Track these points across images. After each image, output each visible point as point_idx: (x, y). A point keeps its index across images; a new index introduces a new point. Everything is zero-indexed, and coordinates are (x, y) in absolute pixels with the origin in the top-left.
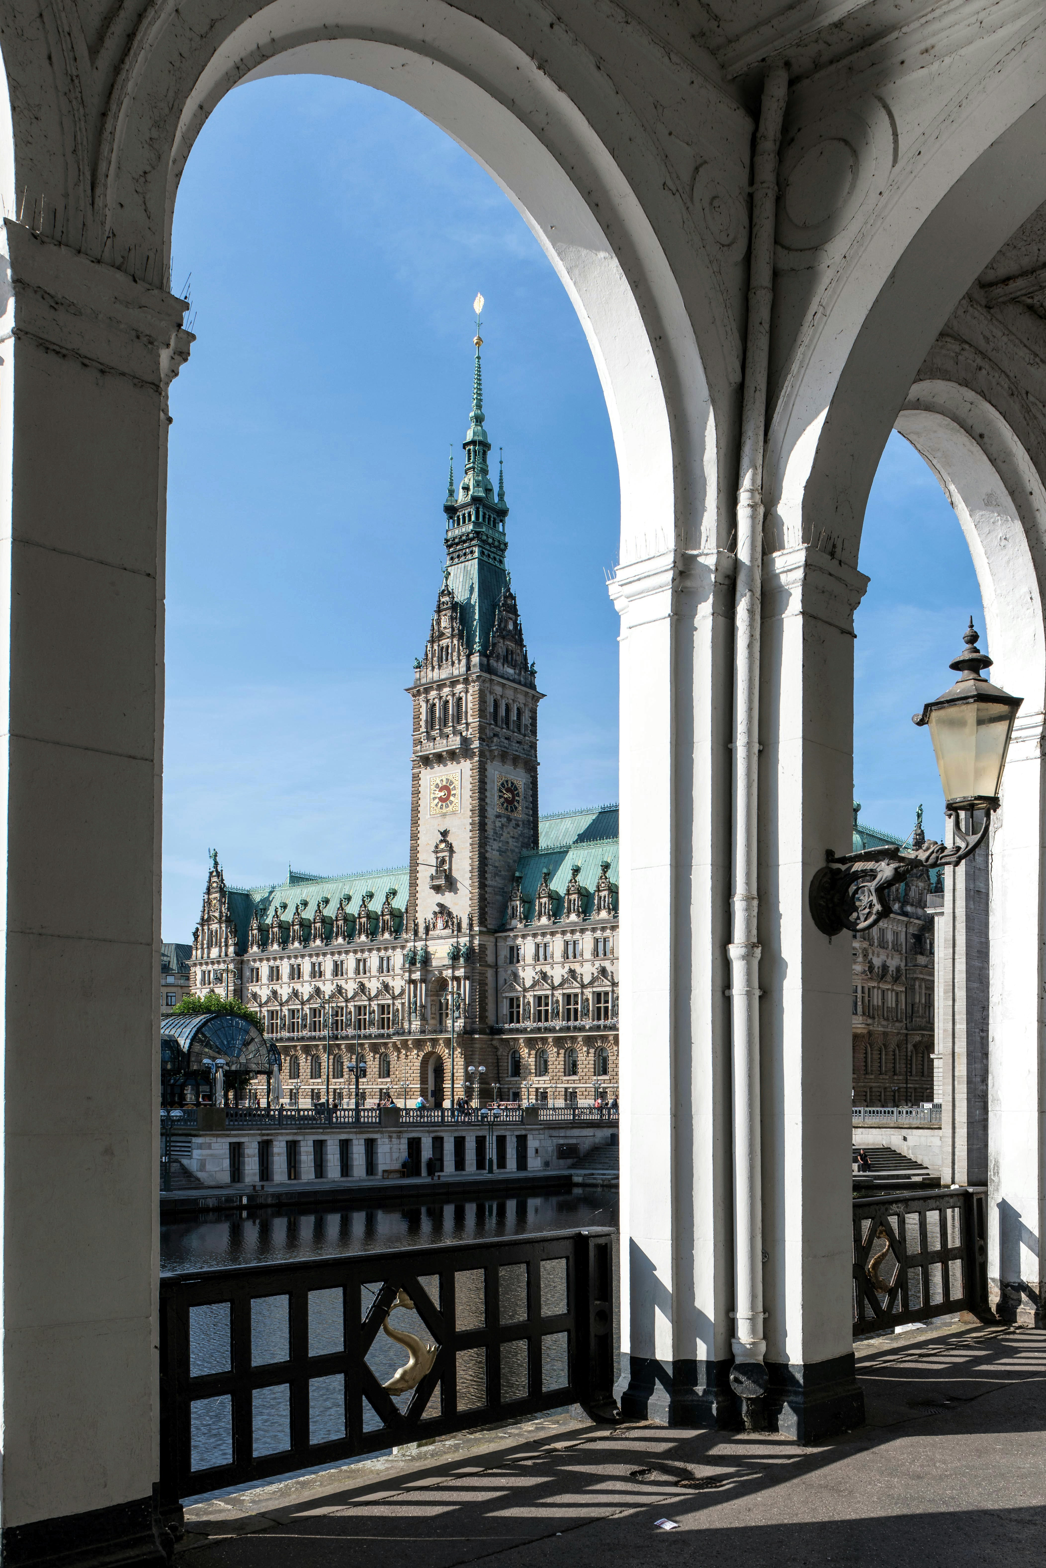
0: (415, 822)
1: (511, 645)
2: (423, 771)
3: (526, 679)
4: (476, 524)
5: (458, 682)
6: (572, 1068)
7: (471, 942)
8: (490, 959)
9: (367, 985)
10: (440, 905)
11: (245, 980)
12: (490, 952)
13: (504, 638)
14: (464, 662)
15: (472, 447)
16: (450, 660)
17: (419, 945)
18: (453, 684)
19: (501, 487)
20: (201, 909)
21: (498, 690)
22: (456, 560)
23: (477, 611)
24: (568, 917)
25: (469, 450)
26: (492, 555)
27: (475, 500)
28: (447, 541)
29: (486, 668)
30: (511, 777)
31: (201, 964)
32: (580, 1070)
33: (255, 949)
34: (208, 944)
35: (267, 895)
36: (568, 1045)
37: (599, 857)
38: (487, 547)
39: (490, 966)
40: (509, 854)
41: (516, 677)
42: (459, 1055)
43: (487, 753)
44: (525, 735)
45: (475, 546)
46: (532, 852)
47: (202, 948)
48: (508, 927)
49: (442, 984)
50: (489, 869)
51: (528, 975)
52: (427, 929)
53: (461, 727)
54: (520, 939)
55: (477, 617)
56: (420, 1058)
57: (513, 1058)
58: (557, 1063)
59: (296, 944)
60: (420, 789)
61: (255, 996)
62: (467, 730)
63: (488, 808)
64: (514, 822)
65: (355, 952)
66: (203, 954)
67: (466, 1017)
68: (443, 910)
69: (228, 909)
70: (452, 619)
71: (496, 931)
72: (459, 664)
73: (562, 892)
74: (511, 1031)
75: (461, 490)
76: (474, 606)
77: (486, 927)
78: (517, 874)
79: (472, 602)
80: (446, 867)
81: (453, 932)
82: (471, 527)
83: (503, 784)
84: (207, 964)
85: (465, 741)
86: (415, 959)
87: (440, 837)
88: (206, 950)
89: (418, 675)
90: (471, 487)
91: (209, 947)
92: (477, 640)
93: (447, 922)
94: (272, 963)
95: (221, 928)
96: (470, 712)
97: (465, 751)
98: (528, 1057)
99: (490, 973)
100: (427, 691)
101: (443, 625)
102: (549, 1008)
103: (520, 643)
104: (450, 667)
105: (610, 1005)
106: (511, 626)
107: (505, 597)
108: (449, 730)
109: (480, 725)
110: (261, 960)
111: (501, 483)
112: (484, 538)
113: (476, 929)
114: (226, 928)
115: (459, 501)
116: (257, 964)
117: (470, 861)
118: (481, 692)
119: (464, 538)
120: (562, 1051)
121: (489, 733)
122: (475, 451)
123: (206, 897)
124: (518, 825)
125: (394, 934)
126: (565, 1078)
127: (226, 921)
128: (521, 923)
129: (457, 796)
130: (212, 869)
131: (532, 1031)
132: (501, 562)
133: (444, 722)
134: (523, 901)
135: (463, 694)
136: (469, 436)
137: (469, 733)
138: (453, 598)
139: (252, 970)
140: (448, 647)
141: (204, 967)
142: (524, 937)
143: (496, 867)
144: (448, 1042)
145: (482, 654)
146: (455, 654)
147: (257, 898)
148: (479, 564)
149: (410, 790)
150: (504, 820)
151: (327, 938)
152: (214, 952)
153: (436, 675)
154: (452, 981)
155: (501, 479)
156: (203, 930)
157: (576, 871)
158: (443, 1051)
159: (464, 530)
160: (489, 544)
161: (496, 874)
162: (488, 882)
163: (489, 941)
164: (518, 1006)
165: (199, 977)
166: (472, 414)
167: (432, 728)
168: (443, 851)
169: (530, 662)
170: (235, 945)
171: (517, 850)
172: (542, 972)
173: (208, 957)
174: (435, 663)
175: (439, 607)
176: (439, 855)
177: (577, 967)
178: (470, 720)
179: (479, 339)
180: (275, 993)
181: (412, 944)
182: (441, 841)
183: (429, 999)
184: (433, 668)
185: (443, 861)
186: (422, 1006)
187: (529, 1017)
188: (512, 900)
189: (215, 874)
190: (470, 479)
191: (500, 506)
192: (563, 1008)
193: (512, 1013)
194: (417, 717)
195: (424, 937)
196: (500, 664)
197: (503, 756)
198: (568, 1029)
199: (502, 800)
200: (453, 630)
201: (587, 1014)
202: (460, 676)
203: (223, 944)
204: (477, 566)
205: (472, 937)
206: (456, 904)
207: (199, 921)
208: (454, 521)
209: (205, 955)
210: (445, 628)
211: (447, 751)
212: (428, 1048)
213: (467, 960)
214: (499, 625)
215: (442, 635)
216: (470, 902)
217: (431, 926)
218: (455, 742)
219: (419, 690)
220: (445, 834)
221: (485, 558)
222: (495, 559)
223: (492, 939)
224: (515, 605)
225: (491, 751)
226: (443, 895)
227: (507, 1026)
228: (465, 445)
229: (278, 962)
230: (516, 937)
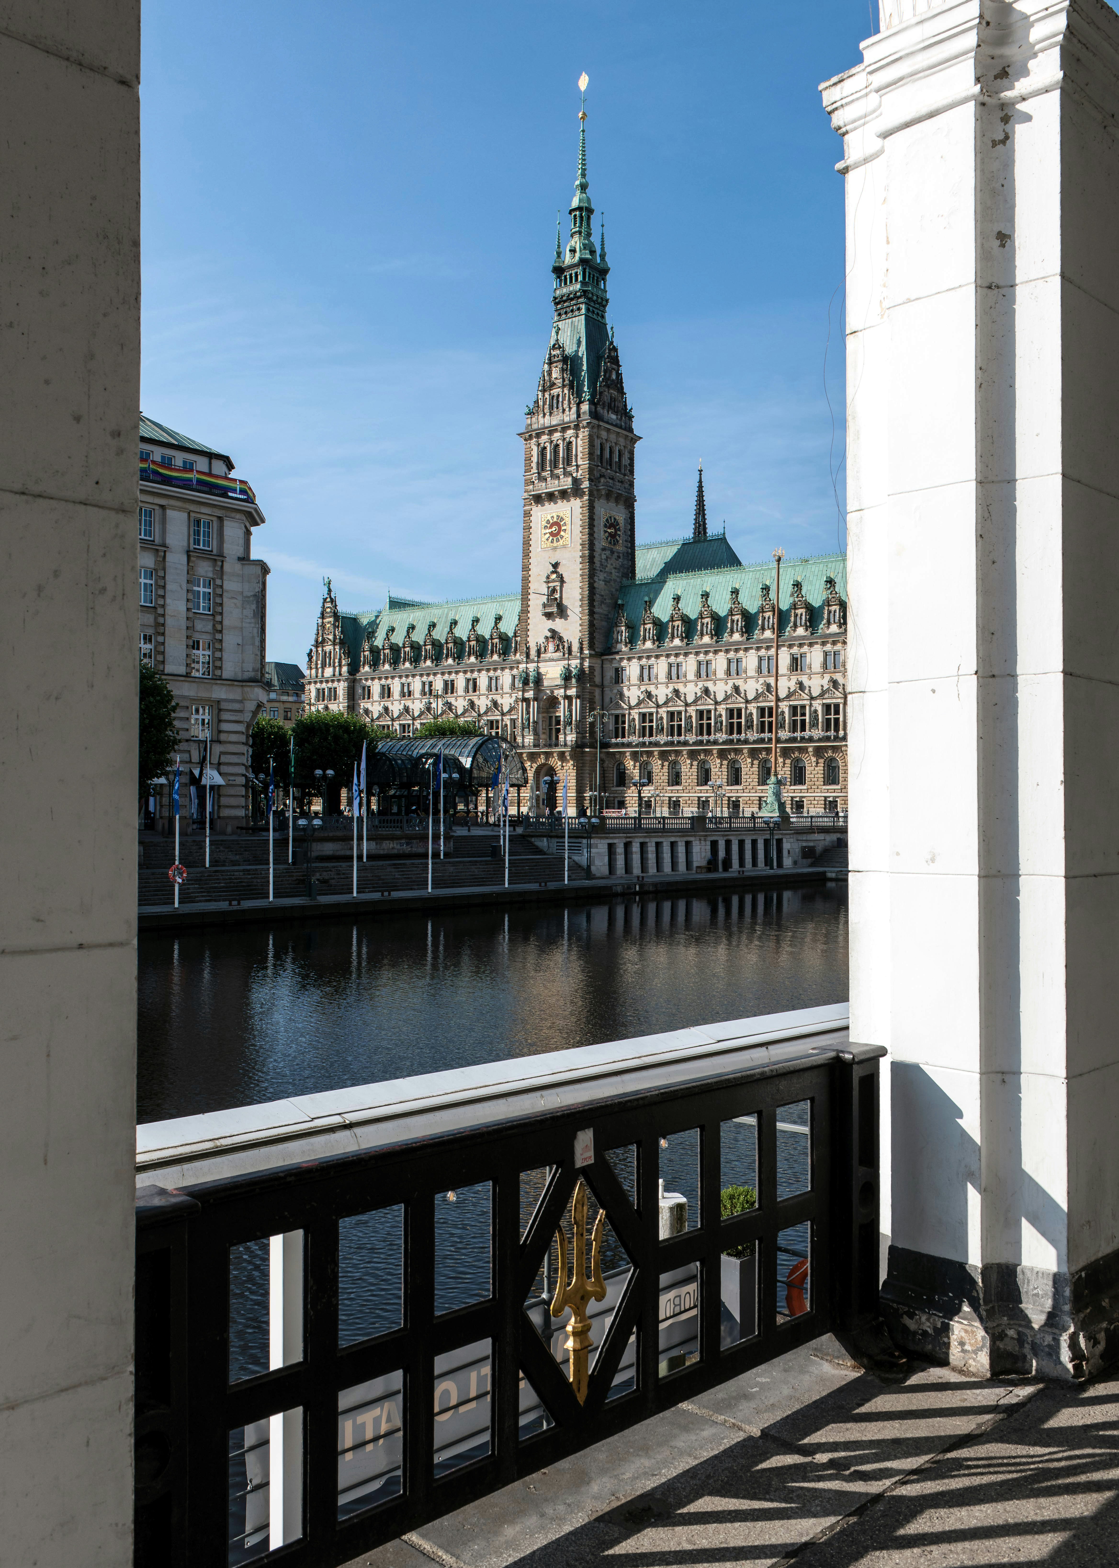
0: (526, 554)
1: (614, 393)
2: (534, 508)
3: (626, 423)
4: (583, 283)
5: (569, 428)
6: (675, 779)
7: (582, 664)
8: (597, 680)
9: (477, 702)
10: (552, 631)
11: (357, 697)
12: (597, 673)
13: (608, 387)
14: (574, 409)
15: (578, 213)
16: (560, 408)
17: (532, 666)
18: (564, 430)
19: (603, 249)
20: (315, 632)
21: (604, 434)
22: (564, 316)
23: (585, 363)
24: (672, 641)
25: (575, 216)
26: (596, 311)
27: (583, 261)
28: (555, 298)
29: (594, 414)
30: (614, 513)
31: (315, 682)
32: (683, 781)
33: (367, 668)
34: (322, 664)
35: (374, 618)
36: (672, 758)
37: (698, 587)
38: (592, 304)
39: (597, 686)
40: (612, 583)
41: (618, 422)
42: (572, 767)
43: (595, 493)
44: (625, 475)
45: (582, 303)
46: (630, 582)
47: (317, 668)
48: (614, 650)
49: (553, 702)
50: (597, 597)
51: (633, 694)
52: (539, 652)
53: (572, 469)
54: (625, 661)
55: (585, 368)
56: (533, 770)
57: (618, 769)
58: (661, 774)
59: (407, 665)
60: (531, 524)
61: (367, 711)
62: (577, 471)
63: (596, 543)
64: (616, 554)
65: (465, 672)
66: (317, 673)
67: (577, 733)
68: (554, 635)
69: (342, 632)
70: (563, 370)
71: (602, 654)
72: (570, 411)
73: (665, 618)
74: (617, 745)
75: (568, 252)
76: (582, 358)
77: (594, 650)
78: (620, 602)
79: (580, 354)
80: (557, 596)
81: (564, 655)
82: (578, 286)
83: (607, 520)
84: (321, 682)
85: (576, 482)
86: (528, 680)
87: (552, 569)
88: (320, 670)
89: (529, 421)
90: (578, 249)
91: (324, 666)
92: (586, 389)
93: (558, 646)
94: (383, 682)
95: (334, 649)
96: (580, 455)
97: (576, 491)
98: (632, 768)
99: (597, 692)
100: (538, 436)
101: (554, 375)
102: (654, 724)
103: (621, 392)
104: (561, 414)
105: (712, 722)
106: (614, 377)
107: (610, 350)
108: (559, 471)
109: (589, 468)
110: (373, 679)
111: (603, 245)
112: (590, 295)
113: (586, 652)
114: (340, 649)
115: (566, 262)
116: (369, 683)
117: (580, 591)
118: (591, 437)
119: (572, 296)
120: (666, 764)
121: (597, 474)
122: (581, 217)
123: (320, 621)
124: (619, 557)
125: (502, 656)
126: (669, 788)
127: (340, 643)
128: (626, 646)
129: (568, 531)
130: (326, 596)
131: (637, 746)
132: (603, 317)
133: (555, 464)
134: (628, 627)
135: (573, 439)
136: (575, 203)
137: (579, 474)
138: (564, 351)
139: (364, 688)
140: (558, 395)
141: (318, 686)
142: (629, 659)
143: (602, 596)
144: (562, 756)
145: (592, 402)
146: (566, 402)
147: (365, 621)
148: (586, 320)
149: (522, 525)
150: (608, 553)
151: (437, 658)
152: (329, 672)
153: (547, 421)
154: (564, 699)
155: (603, 241)
156: (317, 651)
157: (677, 599)
158: (555, 762)
159: (571, 289)
160: (594, 301)
161: (602, 602)
162: (596, 610)
163: (597, 662)
164: (624, 722)
165: (313, 694)
166: (578, 183)
167: (543, 470)
168: (554, 581)
169: (629, 408)
170: (348, 665)
171: (618, 580)
172: (647, 692)
173: (323, 676)
174: (547, 410)
175: (550, 359)
176: (550, 585)
177: (681, 687)
178: (580, 462)
179: (584, 114)
180: (386, 709)
181: (524, 665)
182: (553, 572)
183: (541, 716)
184: (544, 415)
185: (554, 590)
186: (534, 722)
187: (635, 733)
188: (617, 626)
189: (329, 600)
190: (576, 242)
191: (602, 266)
192: (667, 724)
193: (617, 729)
194: (528, 459)
195: (536, 659)
196: (606, 411)
197: (608, 496)
198: (672, 743)
199: (607, 534)
200: (564, 380)
201: (690, 730)
202: (570, 422)
203: (337, 664)
204: (584, 322)
205: (582, 659)
206: (566, 629)
207: (313, 643)
208: (561, 281)
209: (320, 674)
210: (556, 378)
211: (559, 491)
212: (542, 760)
213: (578, 681)
214: (605, 375)
215: (553, 385)
216: (580, 628)
217: (543, 649)
218: (566, 483)
219: (529, 435)
220: (556, 566)
221: (590, 314)
222: (598, 314)
223: (599, 661)
224: (617, 356)
225: (598, 490)
226: (554, 621)
227: (613, 740)
228: (571, 212)
229: (389, 681)
230: (622, 659)
